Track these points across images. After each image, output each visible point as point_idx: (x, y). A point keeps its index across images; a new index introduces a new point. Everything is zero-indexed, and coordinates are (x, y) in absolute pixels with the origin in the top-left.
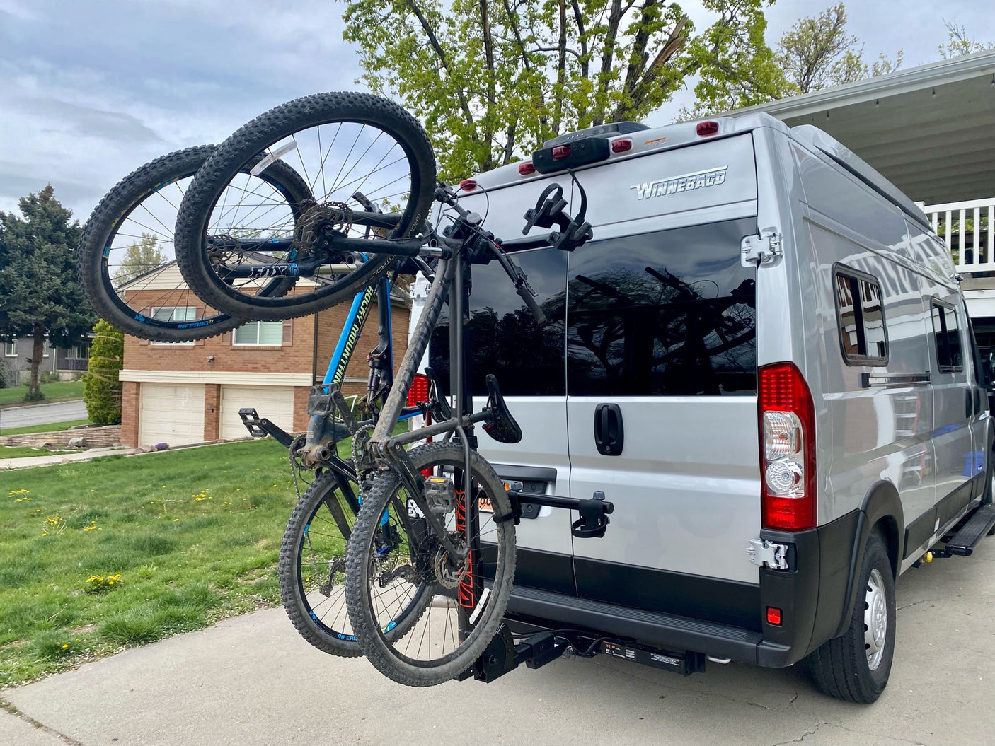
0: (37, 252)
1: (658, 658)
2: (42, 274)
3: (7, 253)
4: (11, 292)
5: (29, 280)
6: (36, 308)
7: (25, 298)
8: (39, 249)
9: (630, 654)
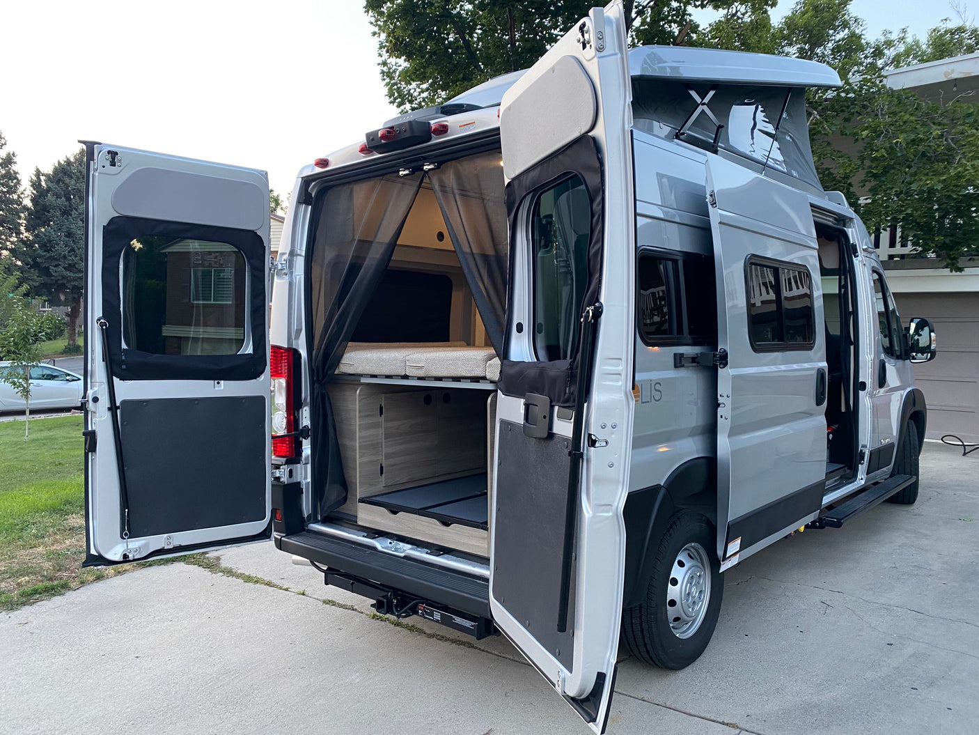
0: (74, 213)
1: (458, 620)
2: (78, 235)
3: (49, 212)
4: (52, 251)
5: (67, 239)
6: (74, 266)
7: (65, 257)
8: (76, 210)
9: (437, 616)
